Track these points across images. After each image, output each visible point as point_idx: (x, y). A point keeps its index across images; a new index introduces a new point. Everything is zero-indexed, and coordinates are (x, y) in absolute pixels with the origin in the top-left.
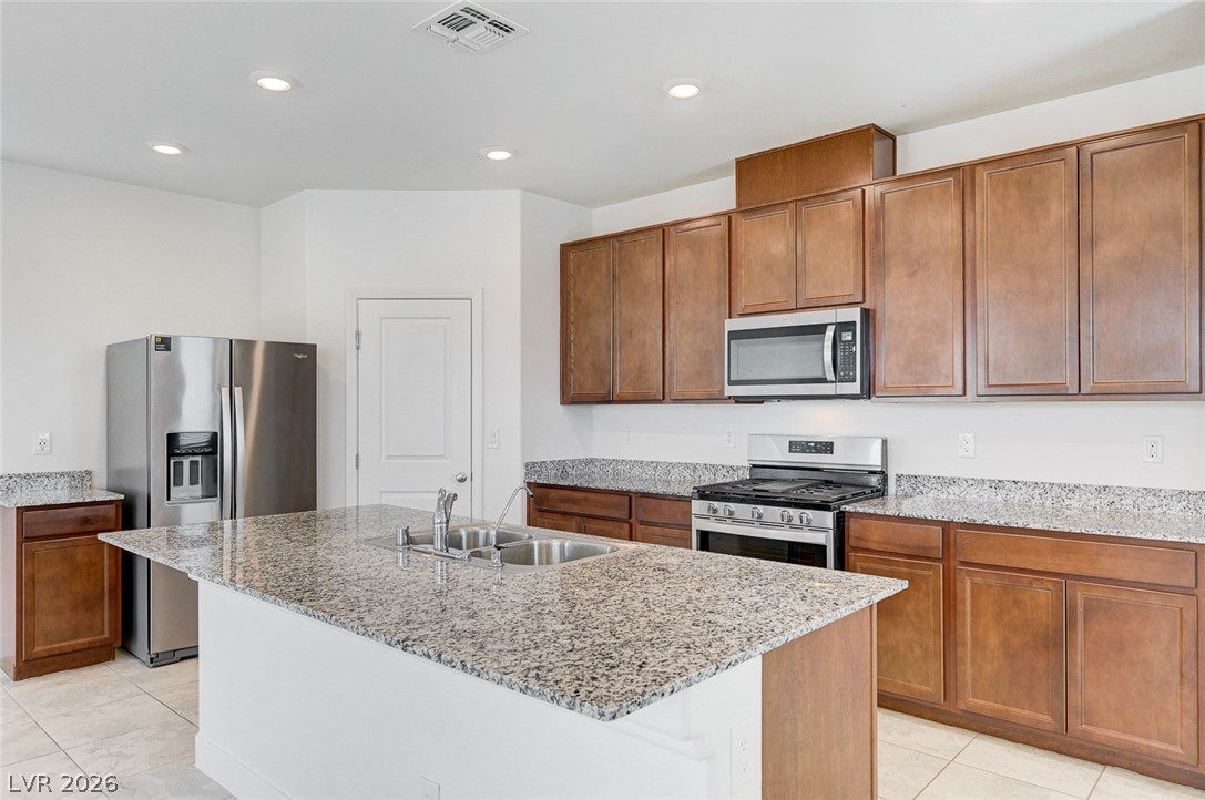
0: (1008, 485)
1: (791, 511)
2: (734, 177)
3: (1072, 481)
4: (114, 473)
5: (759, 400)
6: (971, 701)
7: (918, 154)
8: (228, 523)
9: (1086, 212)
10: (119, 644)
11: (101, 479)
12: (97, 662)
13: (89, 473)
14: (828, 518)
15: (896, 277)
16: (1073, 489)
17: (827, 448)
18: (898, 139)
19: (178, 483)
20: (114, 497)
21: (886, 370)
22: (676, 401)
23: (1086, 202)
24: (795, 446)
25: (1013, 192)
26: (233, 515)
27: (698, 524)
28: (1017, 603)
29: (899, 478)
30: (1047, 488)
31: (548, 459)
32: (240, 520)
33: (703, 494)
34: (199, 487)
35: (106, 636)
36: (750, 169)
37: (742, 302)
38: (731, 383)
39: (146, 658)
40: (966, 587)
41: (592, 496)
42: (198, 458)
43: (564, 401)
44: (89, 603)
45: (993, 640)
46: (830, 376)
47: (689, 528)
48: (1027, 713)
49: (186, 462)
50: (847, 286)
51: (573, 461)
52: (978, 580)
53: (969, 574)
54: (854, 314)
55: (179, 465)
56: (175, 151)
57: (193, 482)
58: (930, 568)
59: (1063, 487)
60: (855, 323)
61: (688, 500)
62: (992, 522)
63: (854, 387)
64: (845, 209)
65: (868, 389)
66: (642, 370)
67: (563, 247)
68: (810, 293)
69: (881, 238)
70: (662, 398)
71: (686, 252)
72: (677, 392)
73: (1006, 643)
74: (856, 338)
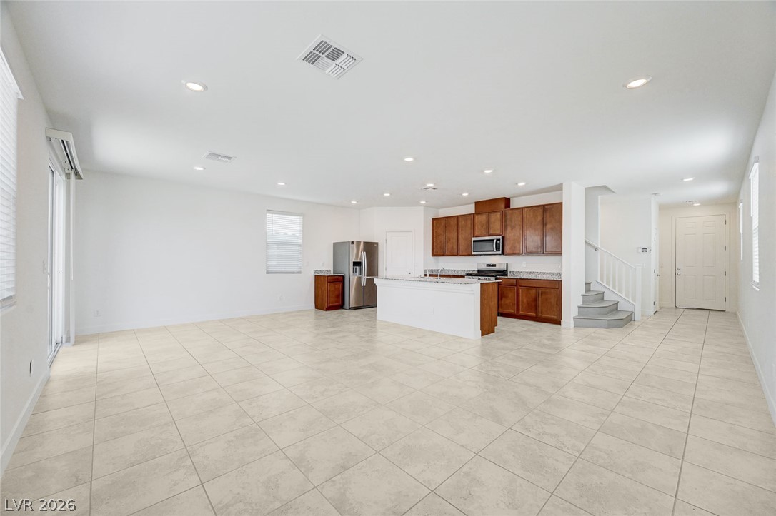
0: (532, 273)
2: (474, 206)
4: (335, 270)
5: (480, 255)
6: (522, 313)
7: (514, 204)
9: (545, 219)
11: (332, 272)
13: (330, 270)
15: (509, 229)
17: (494, 266)
18: (511, 201)
19: (354, 272)
21: (507, 249)
22: (460, 256)
23: (545, 217)
24: (488, 266)
25: (532, 214)
28: (529, 293)
29: (510, 271)
34: (358, 273)
35: (340, 303)
36: (477, 204)
37: (476, 234)
38: (474, 252)
39: (348, 309)
40: (520, 291)
42: (358, 267)
44: (338, 296)
45: (525, 301)
48: (531, 314)
49: (355, 268)
50: (499, 232)
52: (522, 289)
54: (500, 237)
58: (513, 288)
60: (500, 239)
63: (500, 252)
64: (498, 215)
65: (503, 253)
66: (452, 248)
67: (433, 219)
68: (491, 232)
69: (506, 221)
70: (457, 255)
71: (463, 222)
72: (461, 253)
73: (527, 301)
74: (500, 242)
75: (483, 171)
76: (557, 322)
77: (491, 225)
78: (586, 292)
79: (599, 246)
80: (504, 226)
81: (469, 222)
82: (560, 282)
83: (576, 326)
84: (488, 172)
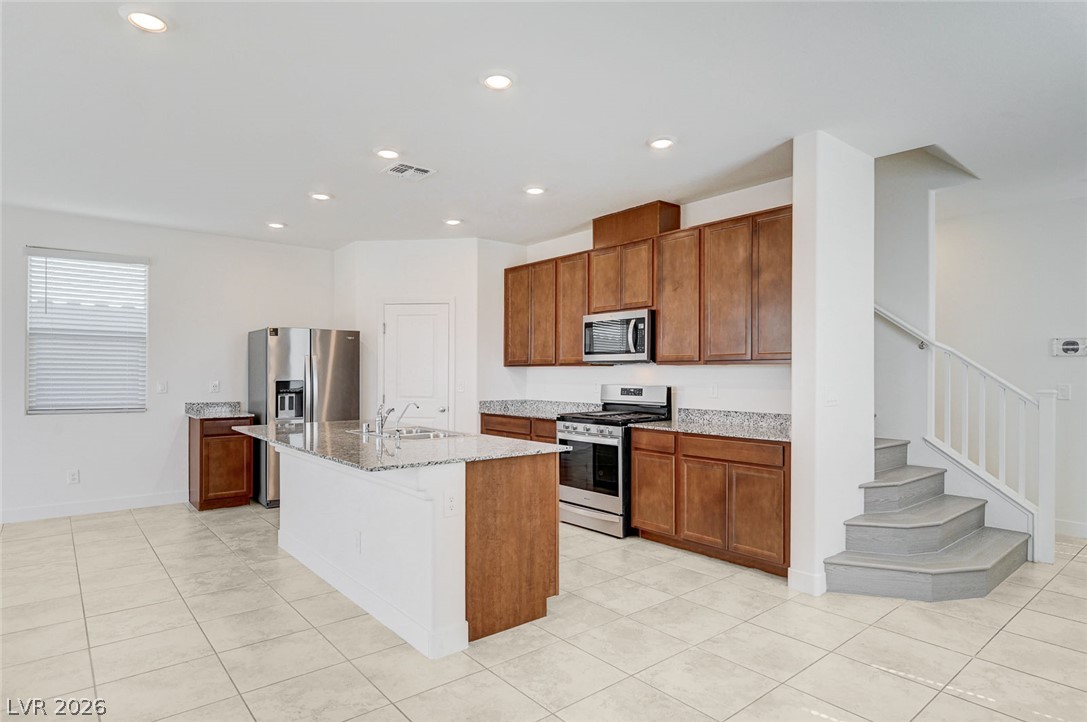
0: (732, 414)
1: (602, 427)
2: (592, 230)
3: (763, 411)
4: (251, 403)
5: (611, 364)
6: (687, 533)
7: (694, 216)
8: (308, 425)
9: (755, 255)
10: (251, 495)
11: (245, 407)
12: (241, 505)
13: (239, 403)
14: (618, 431)
15: (668, 289)
16: (763, 416)
17: (639, 392)
18: (681, 206)
19: (283, 408)
20: (249, 415)
21: (663, 349)
22: (562, 365)
23: (755, 249)
24: (625, 392)
25: (723, 243)
26: (312, 420)
27: (560, 436)
28: (707, 477)
29: (680, 410)
30: (750, 415)
31: (495, 400)
32: (315, 424)
33: (562, 418)
34: (294, 411)
35: (245, 490)
36: (601, 225)
37: (595, 305)
38: (586, 353)
39: (265, 504)
40: (685, 468)
41: (512, 420)
42: (294, 395)
43: (506, 365)
44: (237, 472)
45: (697, 499)
46: (633, 350)
47: (555, 438)
48: (711, 538)
49: (287, 397)
50: (644, 298)
51: (512, 401)
52: (690, 465)
53: (686, 461)
54: (644, 313)
55: (283, 399)
56: (281, 226)
57: (291, 408)
58: (668, 458)
59: (758, 414)
60: (644, 319)
61: (554, 421)
62: (695, 432)
63: (644, 356)
64: (644, 251)
65: (653, 357)
66: (544, 346)
67: (506, 270)
68: (627, 300)
69: (660, 268)
70: (555, 362)
71: (567, 275)
72: (561, 358)
73: (702, 500)
74: (645, 327)
75: (648, 144)
76: (779, 568)
77: (628, 281)
78: (877, 475)
79: (930, 336)
80: (656, 284)
81: (579, 275)
82: (786, 447)
83: (831, 589)
84: (661, 144)
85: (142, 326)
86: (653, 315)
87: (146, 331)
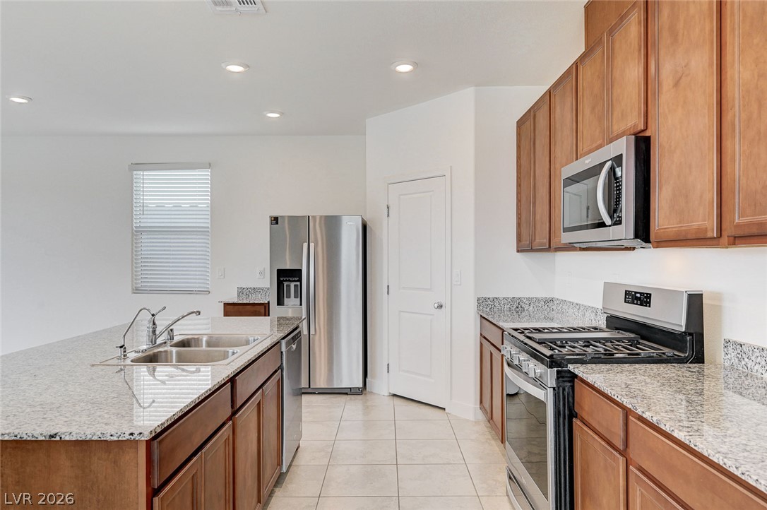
17: (647, 300)
19: (289, 296)
24: (628, 296)
31: (501, 296)
34: (299, 299)
36: (592, 12)
37: (580, 149)
38: (565, 231)
42: (298, 284)
43: (518, 251)
46: (608, 221)
49: (292, 285)
51: (529, 299)
53: (638, 479)
55: (288, 287)
57: (296, 296)
60: (626, 156)
66: (542, 222)
68: (614, 129)
70: (549, 247)
72: (555, 241)
74: (627, 174)
77: (615, 92)
81: (568, 104)
85: (204, 221)
86: (643, 146)
87: (209, 225)
